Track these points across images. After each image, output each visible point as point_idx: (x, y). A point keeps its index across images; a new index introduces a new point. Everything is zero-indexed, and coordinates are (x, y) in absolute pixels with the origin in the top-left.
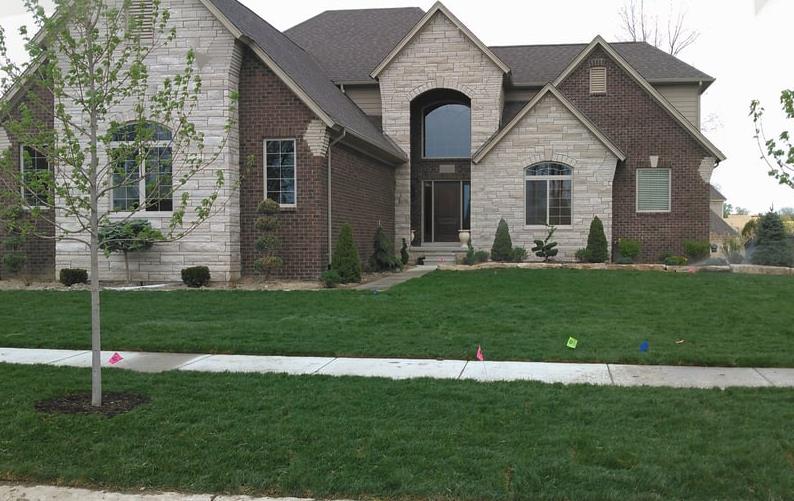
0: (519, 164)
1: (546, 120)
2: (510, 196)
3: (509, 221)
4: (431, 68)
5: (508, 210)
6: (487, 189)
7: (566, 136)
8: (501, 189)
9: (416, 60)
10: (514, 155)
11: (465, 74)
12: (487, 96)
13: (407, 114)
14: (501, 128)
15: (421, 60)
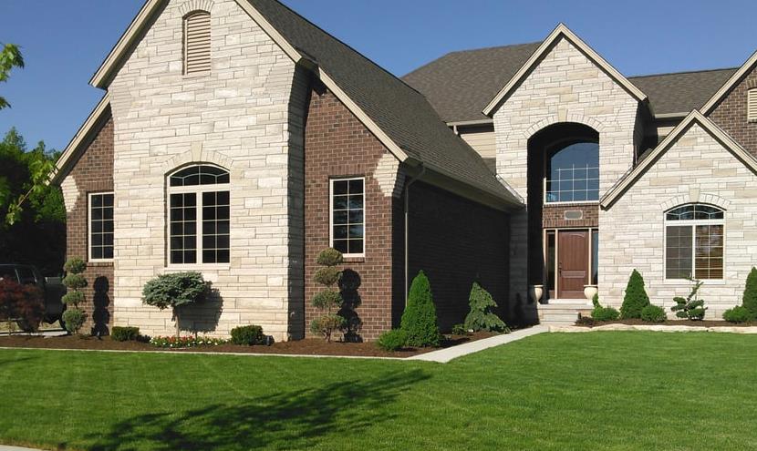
0: (657, 207)
1: (693, 154)
2: (647, 246)
3: (644, 275)
4: (553, 100)
5: (644, 261)
6: (617, 238)
7: (718, 172)
8: (636, 237)
9: (535, 92)
10: (652, 197)
11: (593, 104)
12: (619, 129)
13: (524, 154)
14: (635, 166)
15: (542, 91)
